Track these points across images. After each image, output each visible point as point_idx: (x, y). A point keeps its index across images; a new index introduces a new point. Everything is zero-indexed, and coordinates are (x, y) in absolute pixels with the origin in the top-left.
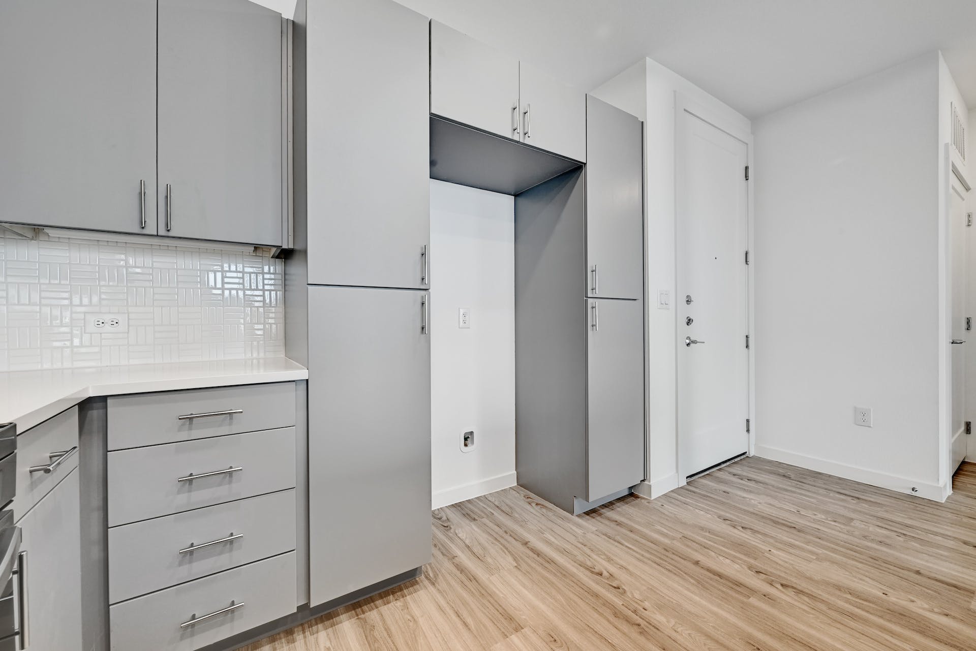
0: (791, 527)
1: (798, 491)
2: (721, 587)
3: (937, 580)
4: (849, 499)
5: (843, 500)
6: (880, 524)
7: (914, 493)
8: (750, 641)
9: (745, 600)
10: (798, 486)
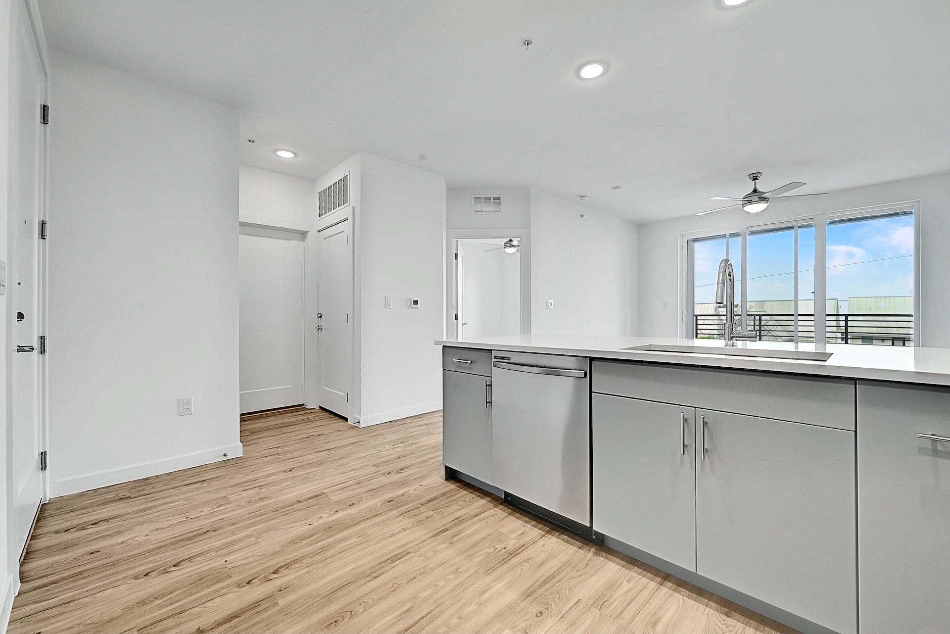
0: (205, 533)
1: (153, 504)
2: (252, 622)
3: (310, 498)
4: (198, 485)
5: (198, 488)
6: (243, 489)
7: (225, 458)
8: (326, 625)
9: (278, 608)
10: (149, 500)
